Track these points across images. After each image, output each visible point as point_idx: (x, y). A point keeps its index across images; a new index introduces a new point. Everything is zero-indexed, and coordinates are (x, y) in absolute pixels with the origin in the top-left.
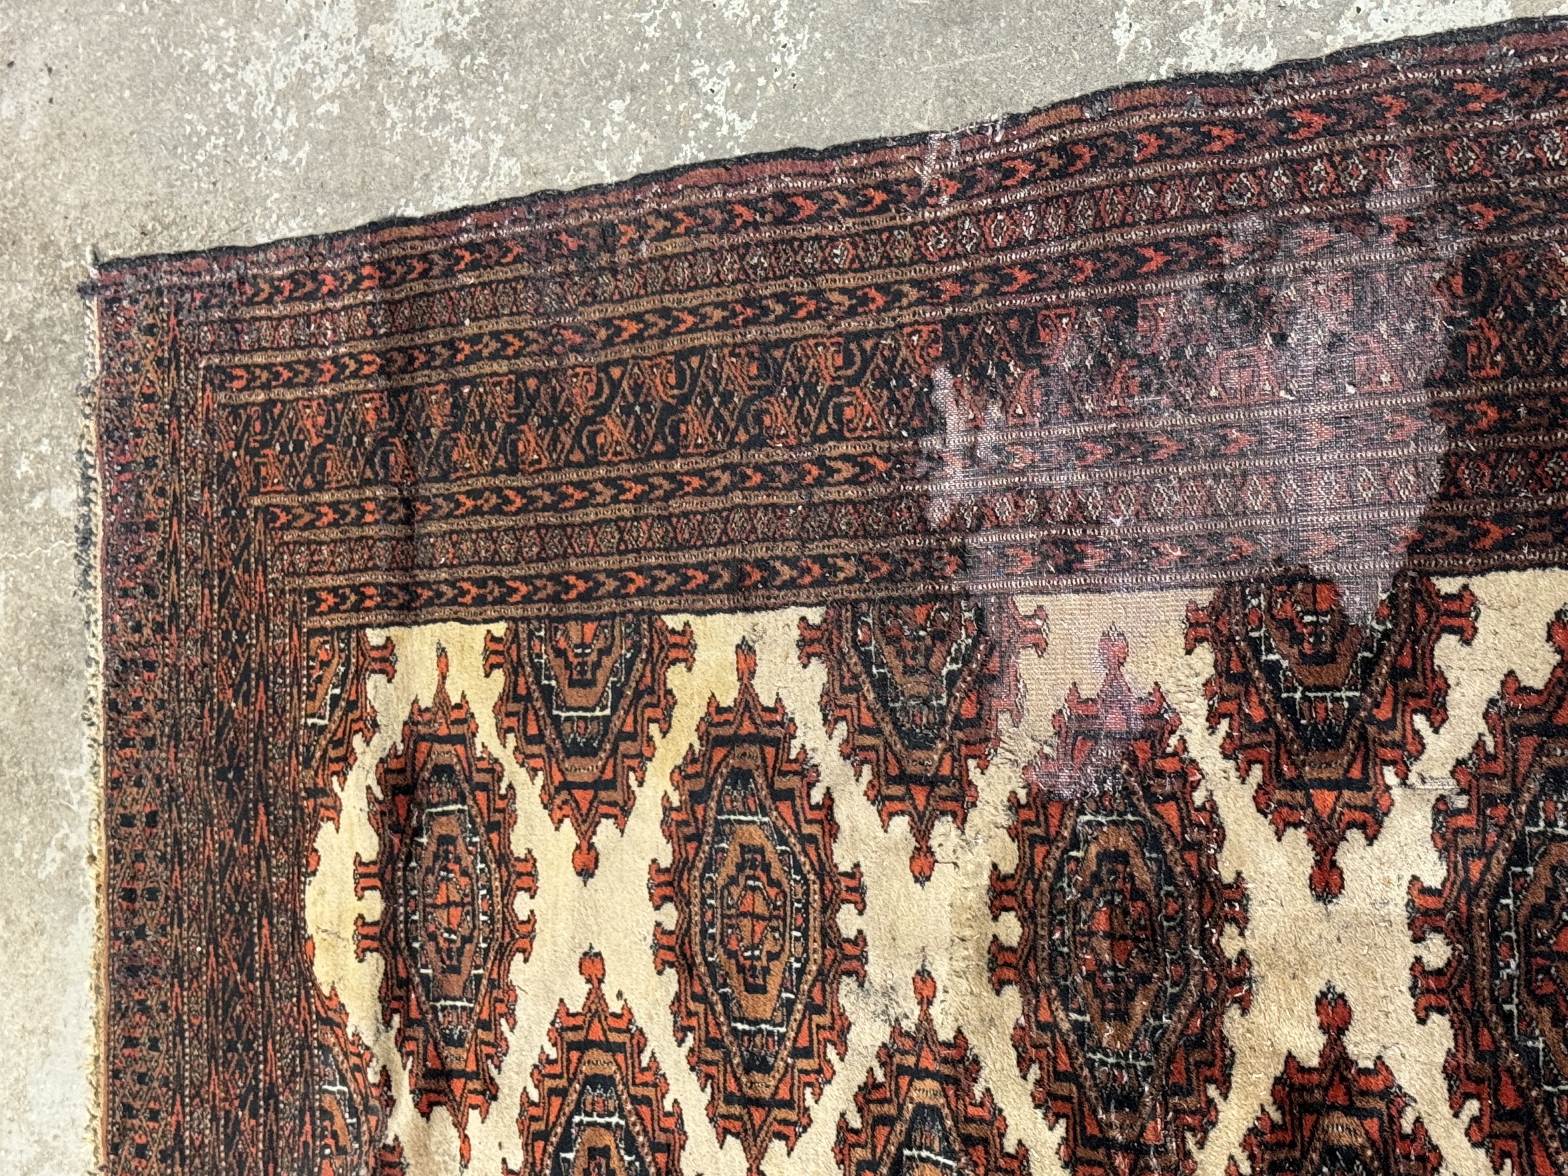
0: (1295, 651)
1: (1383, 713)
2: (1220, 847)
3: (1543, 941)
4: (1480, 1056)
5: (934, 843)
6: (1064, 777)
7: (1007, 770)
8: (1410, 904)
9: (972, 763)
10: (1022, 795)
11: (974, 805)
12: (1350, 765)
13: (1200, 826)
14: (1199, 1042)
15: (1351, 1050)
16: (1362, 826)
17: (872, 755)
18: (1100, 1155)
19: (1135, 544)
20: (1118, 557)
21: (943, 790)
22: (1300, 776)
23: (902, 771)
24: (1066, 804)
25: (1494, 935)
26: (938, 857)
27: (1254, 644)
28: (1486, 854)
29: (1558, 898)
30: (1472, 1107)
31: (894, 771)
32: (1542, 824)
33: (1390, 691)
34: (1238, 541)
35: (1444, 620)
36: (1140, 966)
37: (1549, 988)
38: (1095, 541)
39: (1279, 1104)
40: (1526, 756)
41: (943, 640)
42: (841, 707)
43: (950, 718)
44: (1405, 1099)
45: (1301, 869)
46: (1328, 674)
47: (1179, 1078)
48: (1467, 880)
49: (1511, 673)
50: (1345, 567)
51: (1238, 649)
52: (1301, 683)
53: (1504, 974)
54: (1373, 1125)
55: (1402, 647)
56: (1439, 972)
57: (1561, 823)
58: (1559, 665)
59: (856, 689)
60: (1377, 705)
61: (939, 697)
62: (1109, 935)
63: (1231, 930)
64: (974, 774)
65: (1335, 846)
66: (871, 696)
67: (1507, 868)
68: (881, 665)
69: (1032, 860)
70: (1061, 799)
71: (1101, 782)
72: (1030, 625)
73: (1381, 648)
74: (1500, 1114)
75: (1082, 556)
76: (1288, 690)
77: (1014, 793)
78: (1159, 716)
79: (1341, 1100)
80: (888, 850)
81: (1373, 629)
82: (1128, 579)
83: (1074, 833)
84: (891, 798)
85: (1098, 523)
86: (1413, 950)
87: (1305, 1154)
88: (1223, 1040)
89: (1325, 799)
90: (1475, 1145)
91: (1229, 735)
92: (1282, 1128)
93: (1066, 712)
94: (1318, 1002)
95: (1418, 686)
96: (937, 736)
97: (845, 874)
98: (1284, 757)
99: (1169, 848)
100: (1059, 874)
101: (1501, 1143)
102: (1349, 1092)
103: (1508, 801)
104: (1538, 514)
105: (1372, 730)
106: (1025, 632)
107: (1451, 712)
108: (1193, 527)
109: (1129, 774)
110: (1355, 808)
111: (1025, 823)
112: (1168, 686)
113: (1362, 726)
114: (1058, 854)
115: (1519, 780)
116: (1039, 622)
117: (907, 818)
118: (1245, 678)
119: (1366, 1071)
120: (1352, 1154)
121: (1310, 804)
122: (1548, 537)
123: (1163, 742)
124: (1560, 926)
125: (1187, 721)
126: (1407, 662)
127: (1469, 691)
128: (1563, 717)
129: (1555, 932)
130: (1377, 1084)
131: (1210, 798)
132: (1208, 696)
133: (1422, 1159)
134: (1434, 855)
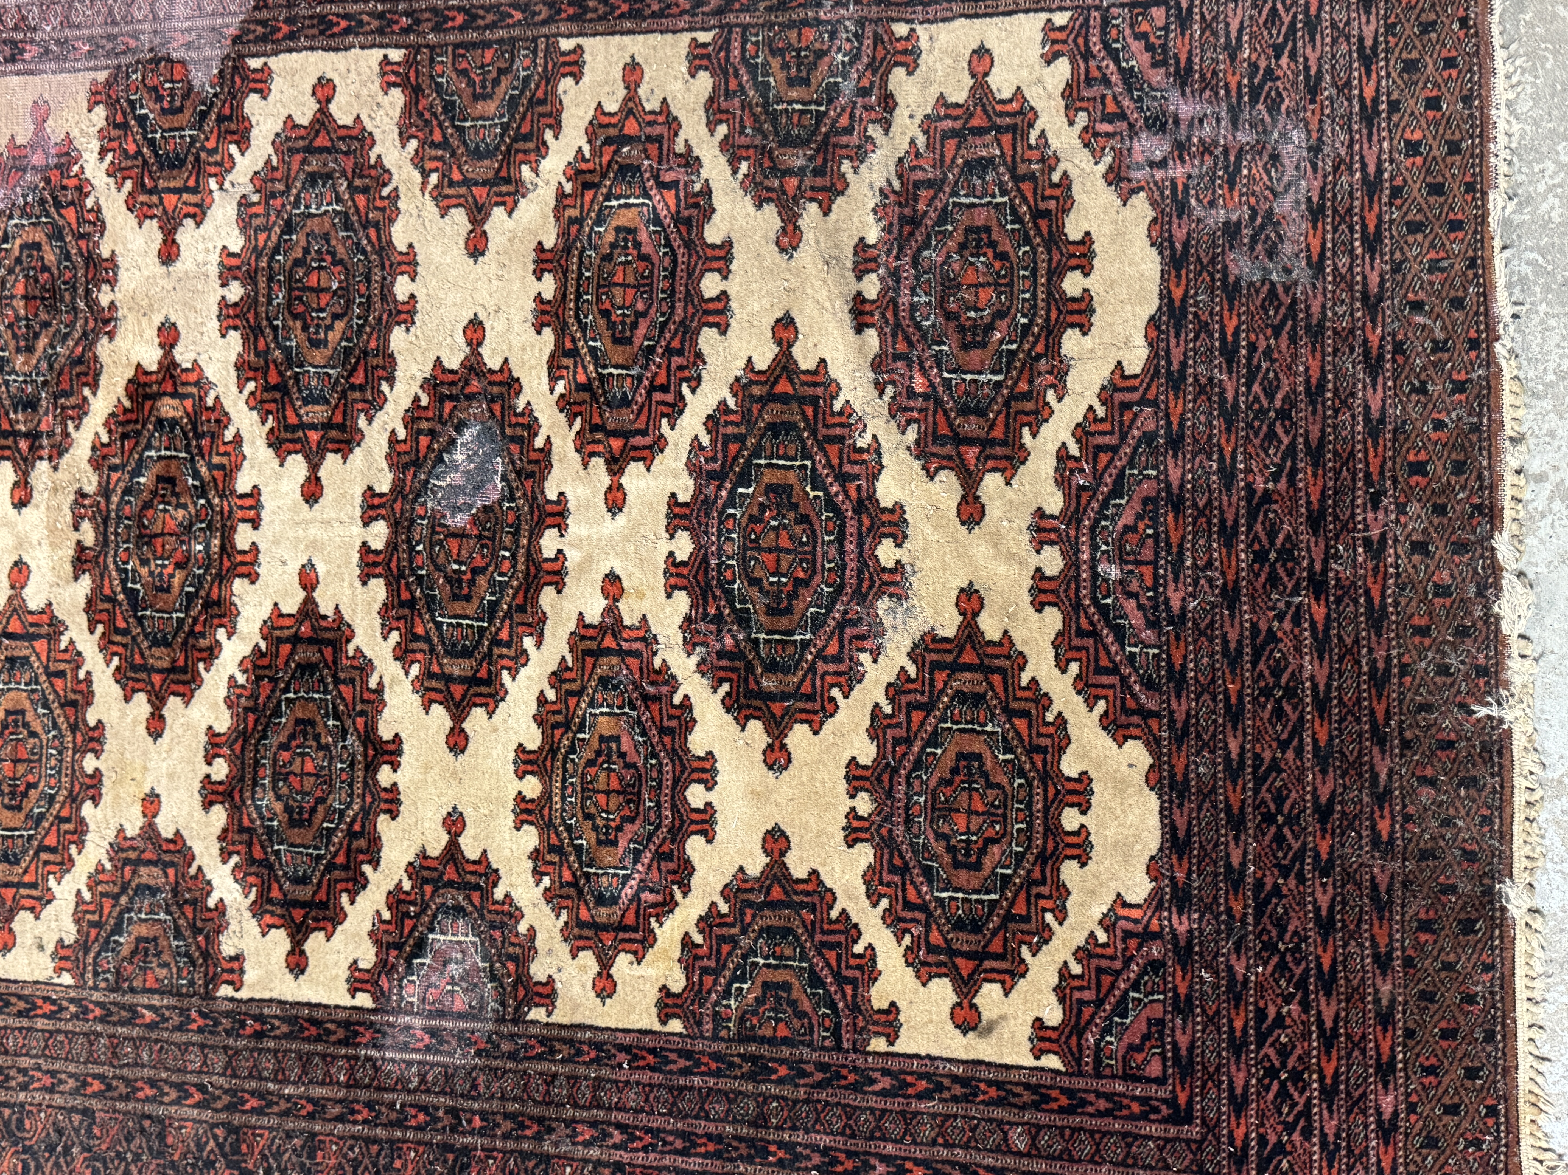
0: (158, 106)
1: (211, 144)
2: (102, 235)
3: (300, 280)
4: (257, 354)
8: (221, 263)
12: (188, 178)
13: (90, 222)
14: (80, 361)
15: (178, 358)
16: (193, 216)
18: (10, 442)
19: (58, 42)
20: (47, 51)
22: (156, 186)
25: (270, 279)
27: (132, 103)
28: (267, 229)
29: (309, 253)
30: (251, 386)
32: (302, 208)
33: (216, 130)
34: (126, 39)
35: (252, 85)
36: (44, 316)
37: (300, 309)
38: (32, 41)
39: (130, 397)
40: (295, 166)
44: (211, 385)
45: (153, 246)
46: (178, 120)
47: (65, 386)
48: (256, 247)
49: (290, 116)
50: (194, 55)
51: (121, 107)
52: (161, 128)
53: (275, 302)
54: (188, 403)
55: (224, 102)
56: (236, 304)
57: (314, 206)
58: (318, 110)
60: (207, 140)
62: (25, 297)
63: (105, 288)
65: (176, 230)
67: (280, 237)
71: (24, 196)
73: (212, 103)
74: (267, 388)
75: (22, 51)
76: (152, 132)
78: (68, 154)
79: (169, 389)
81: (208, 92)
82: (53, 66)
85: (35, 29)
86: (221, 292)
87: (144, 426)
88: (96, 358)
89: (170, 200)
90: (251, 409)
91: (112, 162)
92: (131, 411)
93: (6, 154)
94: (159, 329)
95: (233, 127)
98: (146, 174)
99: (68, 239)
101: (267, 406)
102: (175, 384)
103: (283, 195)
104: (311, 17)
105: (203, 155)
107: (252, 142)
108: (97, 31)
109: (44, 189)
110: (190, 205)
112: (75, 133)
113: (197, 153)
115: (290, 181)
118: (125, 126)
119: (186, 370)
120: (174, 423)
121: (162, 203)
122: (315, 31)
123: (69, 169)
124: (309, 270)
125: (86, 156)
126: (227, 111)
127: (263, 128)
128: (319, 142)
129: (306, 274)
130: (193, 377)
131: (97, 203)
132: (102, 139)
133: (218, 421)
134: (237, 232)
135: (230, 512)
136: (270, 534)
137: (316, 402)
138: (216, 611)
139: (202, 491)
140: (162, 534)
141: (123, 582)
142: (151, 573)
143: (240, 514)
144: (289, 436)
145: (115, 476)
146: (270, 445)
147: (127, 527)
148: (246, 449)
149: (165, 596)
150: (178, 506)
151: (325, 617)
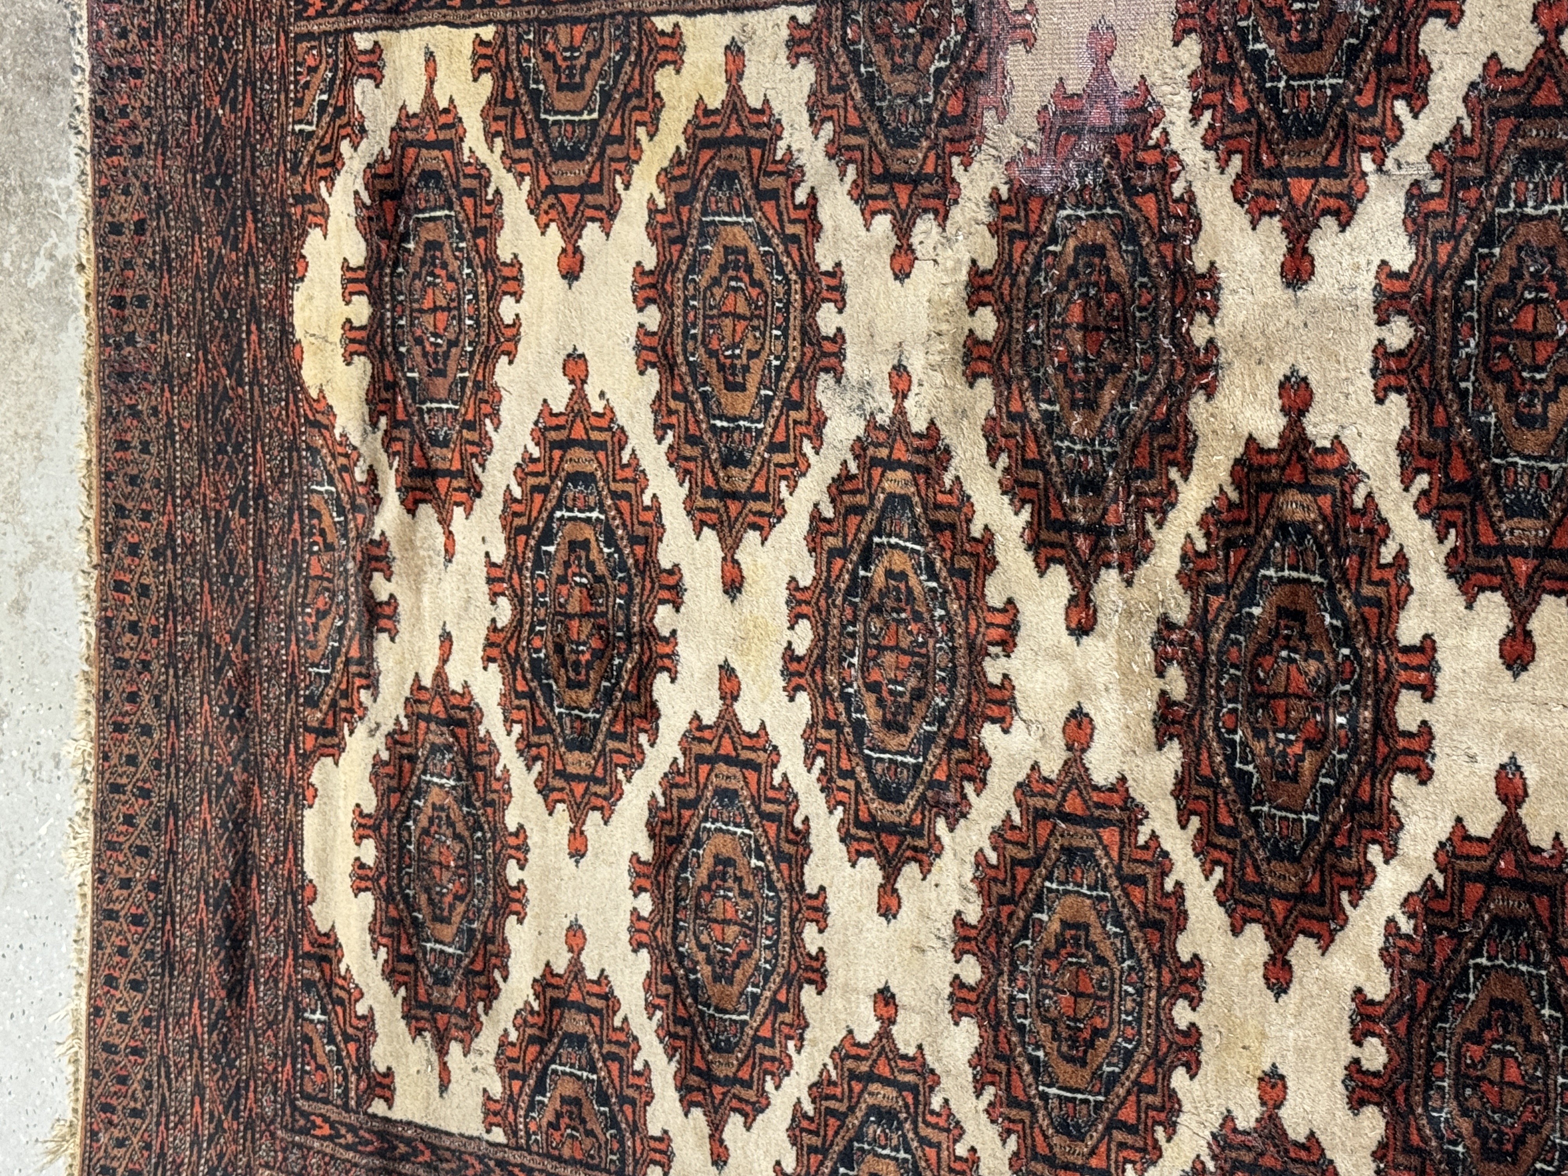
0: (1282, 39)
1: (1365, 101)
2: (1196, 238)
3: (1504, 320)
4: (1433, 432)
5: (915, 240)
6: (1046, 172)
7: (990, 166)
8: (1377, 288)
9: (955, 160)
10: (1004, 190)
11: (956, 202)
12: (1328, 153)
13: (1177, 217)
14: (1164, 427)
15: (1311, 431)
16: (1336, 213)
17: (857, 155)
18: (1063, 537)
21: (926, 188)
22: (1278, 165)
23: (886, 169)
24: (1047, 199)
25: (1457, 316)
26: (918, 254)
27: (1242, 34)
28: (1454, 236)
29: (1521, 277)
30: (1423, 481)
31: (878, 170)
32: (1512, 205)
33: (1373, 79)
35: (1431, 4)
36: (1111, 356)
37: (1506, 365)
39: (1237, 484)
40: (1501, 138)
41: (932, 38)
42: (827, 107)
43: (935, 115)
44: (1360, 475)
45: (1273, 257)
46: (1313, 61)
47: (1142, 462)
48: (1434, 263)
49: (1494, 56)
51: (1225, 39)
52: (1286, 72)
53: (1463, 353)
54: (1325, 501)
55: (1388, 32)
56: (1400, 353)
57: (1531, 203)
58: (1542, 46)
59: (843, 89)
60: (1359, 92)
61: (926, 95)
62: (1083, 327)
63: (1201, 318)
64: (958, 171)
65: (1308, 234)
66: (858, 96)
67: (1474, 249)
68: (869, 64)
69: (1011, 255)
70: (1041, 193)
71: (1082, 176)
72: (1019, 20)
73: (1368, 34)
74: (1448, 487)
76: (1272, 79)
77: (996, 189)
78: (1143, 109)
79: (1297, 479)
80: (869, 248)
81: (1360, 15)
83: (1053, 228)
84: (874, 197)
86: (1377, 333)
87: (1258, 530)
88: (1187, 425)
89: (1301, 187)
90: (1422, 517)
91: (1211, 126)
92: (1239, 506)
93: (1052, 108)
94: (1282, 385)
95: (1401, 71)
96: (922, 135)
97: (827, 273)
98: (1264, 146)
99: (1146, 240)
100: (1036, 268)
101: (1447, 514)
102: (1305, 471)
103: (1480, 184)
105: (1352, 117)
106: (1014, 27)
107: (1431, 97)
109: (1110, 166)
110: (1331, 195)
111: (1006, 219)
112: (1154, 78)
113: (1344, 113)
114: (1036, 249)
115: (1493, 162)
116: (1029, 17)
117: (889, 217)
118: (1230, 69)
119: (1323, 451)
120: (1303, 529)
121: (1287, 192)
123: (1145, 135)
124: (1521, 304)
125: (1171, 114)
126: (1392, 47)
127: (1451, 75)
128: (1541, 98)
129: (1515, 311)
130: (1332, 462)
131: (1189, 190)
132: (1193, 87)
133: (1370, 531)
134: (1404, 239)
135: (1389, 672)
136: (1450, 710)
137: (1525, 513)
138: (1366, 817)
139: (1346, 636)
140: (1286, 695)
141: (1229, 760)
142: (1269, 751)
143: (1403, 676)
144: (1481, 562)
145: (1216, 602)
146: (1451, 575)
147: (1233, 678)
148: (1414, 578)
149: (1291, 787)
150: (1309, 655)
151: (1538, 850)
